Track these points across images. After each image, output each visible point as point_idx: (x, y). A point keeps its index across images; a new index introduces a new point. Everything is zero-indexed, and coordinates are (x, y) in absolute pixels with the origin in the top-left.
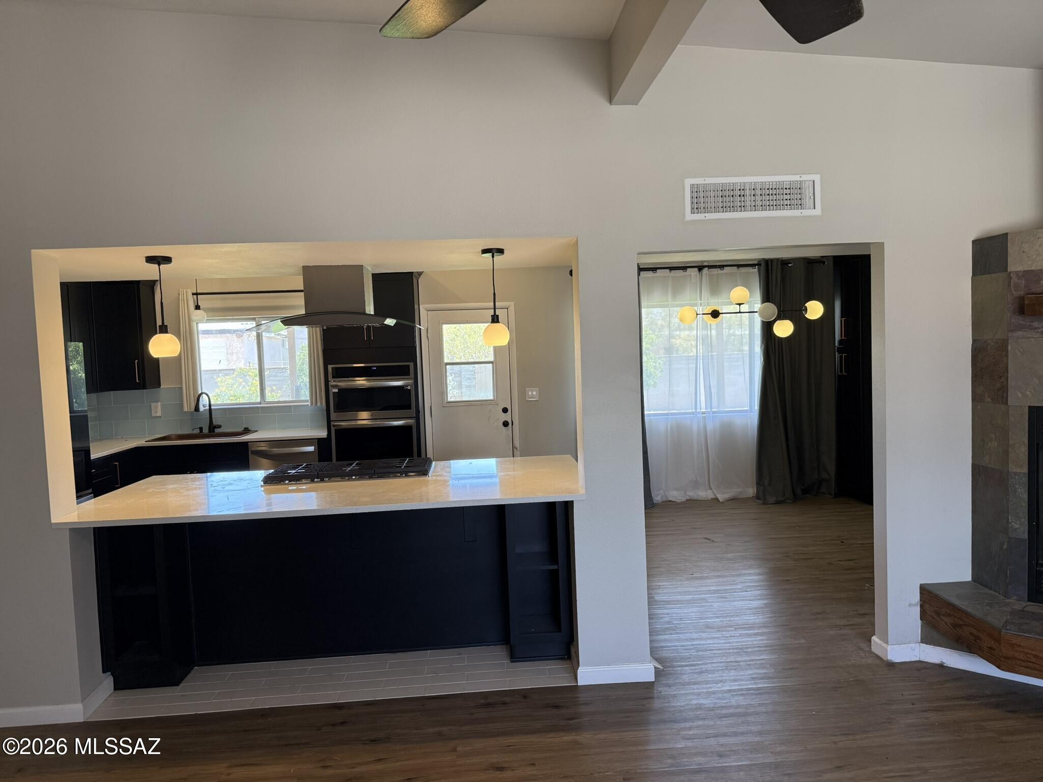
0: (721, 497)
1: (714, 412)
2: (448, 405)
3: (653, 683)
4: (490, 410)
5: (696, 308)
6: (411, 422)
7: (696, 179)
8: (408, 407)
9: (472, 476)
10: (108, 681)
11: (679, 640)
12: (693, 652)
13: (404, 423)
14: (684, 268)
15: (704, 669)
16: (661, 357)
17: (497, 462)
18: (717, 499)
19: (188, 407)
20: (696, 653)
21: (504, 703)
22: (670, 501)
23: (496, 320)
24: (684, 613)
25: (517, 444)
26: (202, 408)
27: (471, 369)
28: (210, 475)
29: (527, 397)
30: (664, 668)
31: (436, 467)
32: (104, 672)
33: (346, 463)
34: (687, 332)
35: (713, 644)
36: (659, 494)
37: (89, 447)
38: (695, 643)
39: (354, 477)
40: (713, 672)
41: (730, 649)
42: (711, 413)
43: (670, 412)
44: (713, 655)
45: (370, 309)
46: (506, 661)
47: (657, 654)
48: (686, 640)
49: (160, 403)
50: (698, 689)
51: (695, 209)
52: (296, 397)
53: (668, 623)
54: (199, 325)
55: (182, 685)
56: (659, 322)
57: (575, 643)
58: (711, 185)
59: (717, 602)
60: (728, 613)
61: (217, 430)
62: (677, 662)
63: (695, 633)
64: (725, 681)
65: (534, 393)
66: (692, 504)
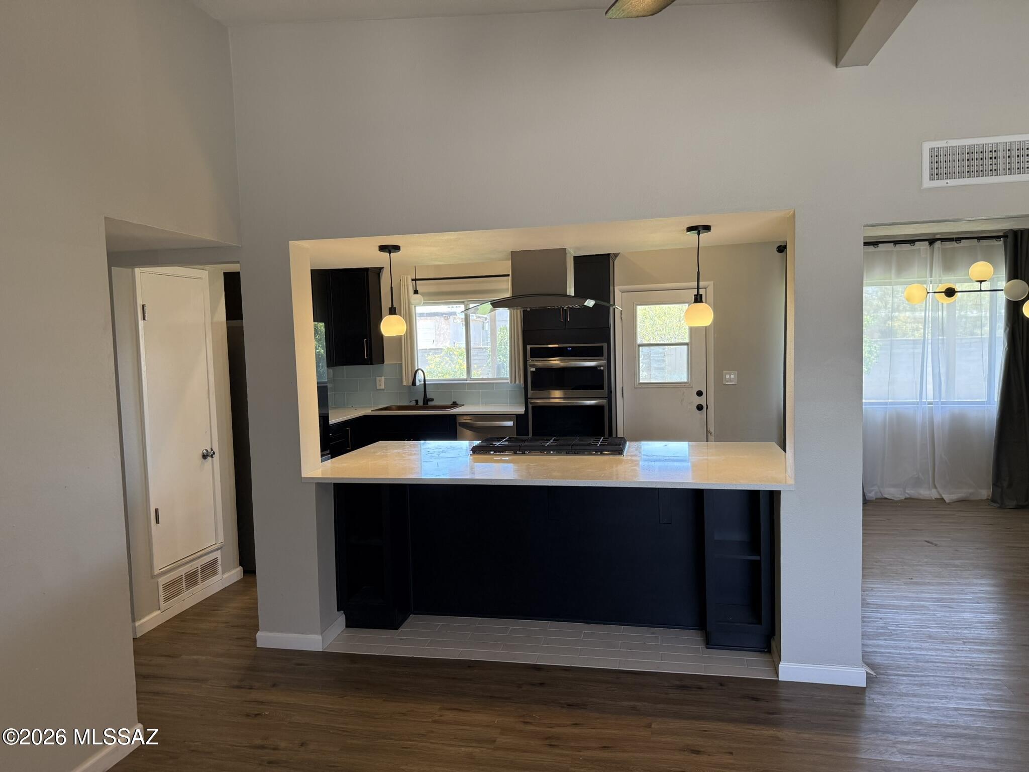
0: (947, 498)
1: (943, 403)
2: (640, 387)
3: (865, 688)
4: (683, 394)
5: (925, 286)
6: (603, 402)
7: (939, 142)
8: (601, 387)
9: (668, 458)
10: (341, 619)
11: (896, 647)
12: (912, 662)
13: (597, 403)
14: (912, 242)
15: (925, 682)
16: (877, 341)
17: (689, 445)
18: (942, 499)
19: (407, 382)
20: (915, 664)
21: (700, 688)
22: (886, 498)
23: (699, 300)
24: (902, 619)
25: (712, 429)
26: (418, 383)
27: (661, 351)
28: (423, 444)
29: (724, 379)
30: (878, 675)
31: (630, 447)
32: (338, 610)
33: (545, 438)
34: (908, 314)
35: (936, 656)
36: (873, 490)
37: (328, 414)
38: (913, 652)
39: (552, 452)
40: (936, 686)
41: (957, 664)
42: (940, 403)
43: (889, 401)
44: (936, 668)
45: (571, 291)
46: (702, 647)
47: (869, 659)
48: (904, 648)
49: (383, 377)
50: (918, 702)
51: (935, 175)
52: (497, 375)
53: (882, 627)
54: (417, 307)
55: (400, 629)
56: (875, 303)
57: (776, 637)
58: (955, 148)
59: (941, 611)
60: (954, 625)
61: (430, 403)
62: (892, 670)
63: (915, 641)
64: (951, 698)
65: (732, 376)
66: (911, 503)
